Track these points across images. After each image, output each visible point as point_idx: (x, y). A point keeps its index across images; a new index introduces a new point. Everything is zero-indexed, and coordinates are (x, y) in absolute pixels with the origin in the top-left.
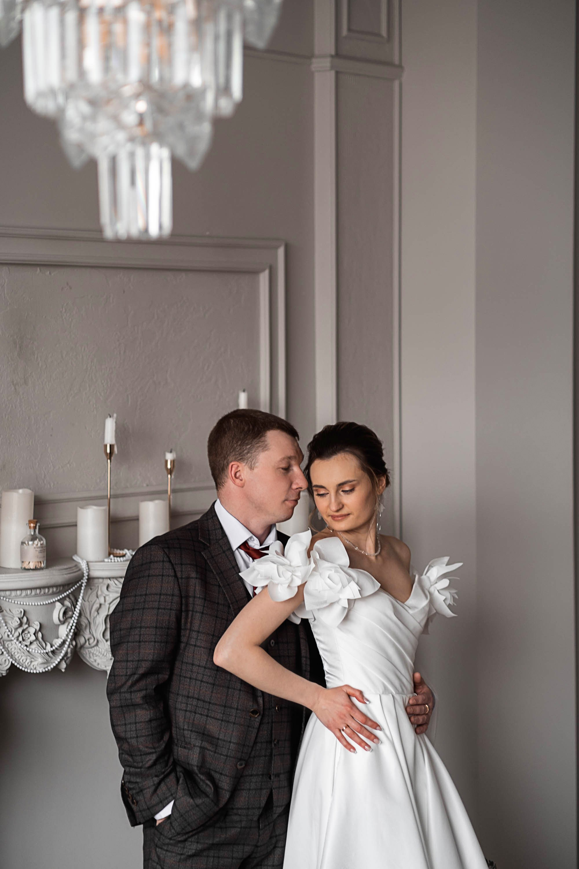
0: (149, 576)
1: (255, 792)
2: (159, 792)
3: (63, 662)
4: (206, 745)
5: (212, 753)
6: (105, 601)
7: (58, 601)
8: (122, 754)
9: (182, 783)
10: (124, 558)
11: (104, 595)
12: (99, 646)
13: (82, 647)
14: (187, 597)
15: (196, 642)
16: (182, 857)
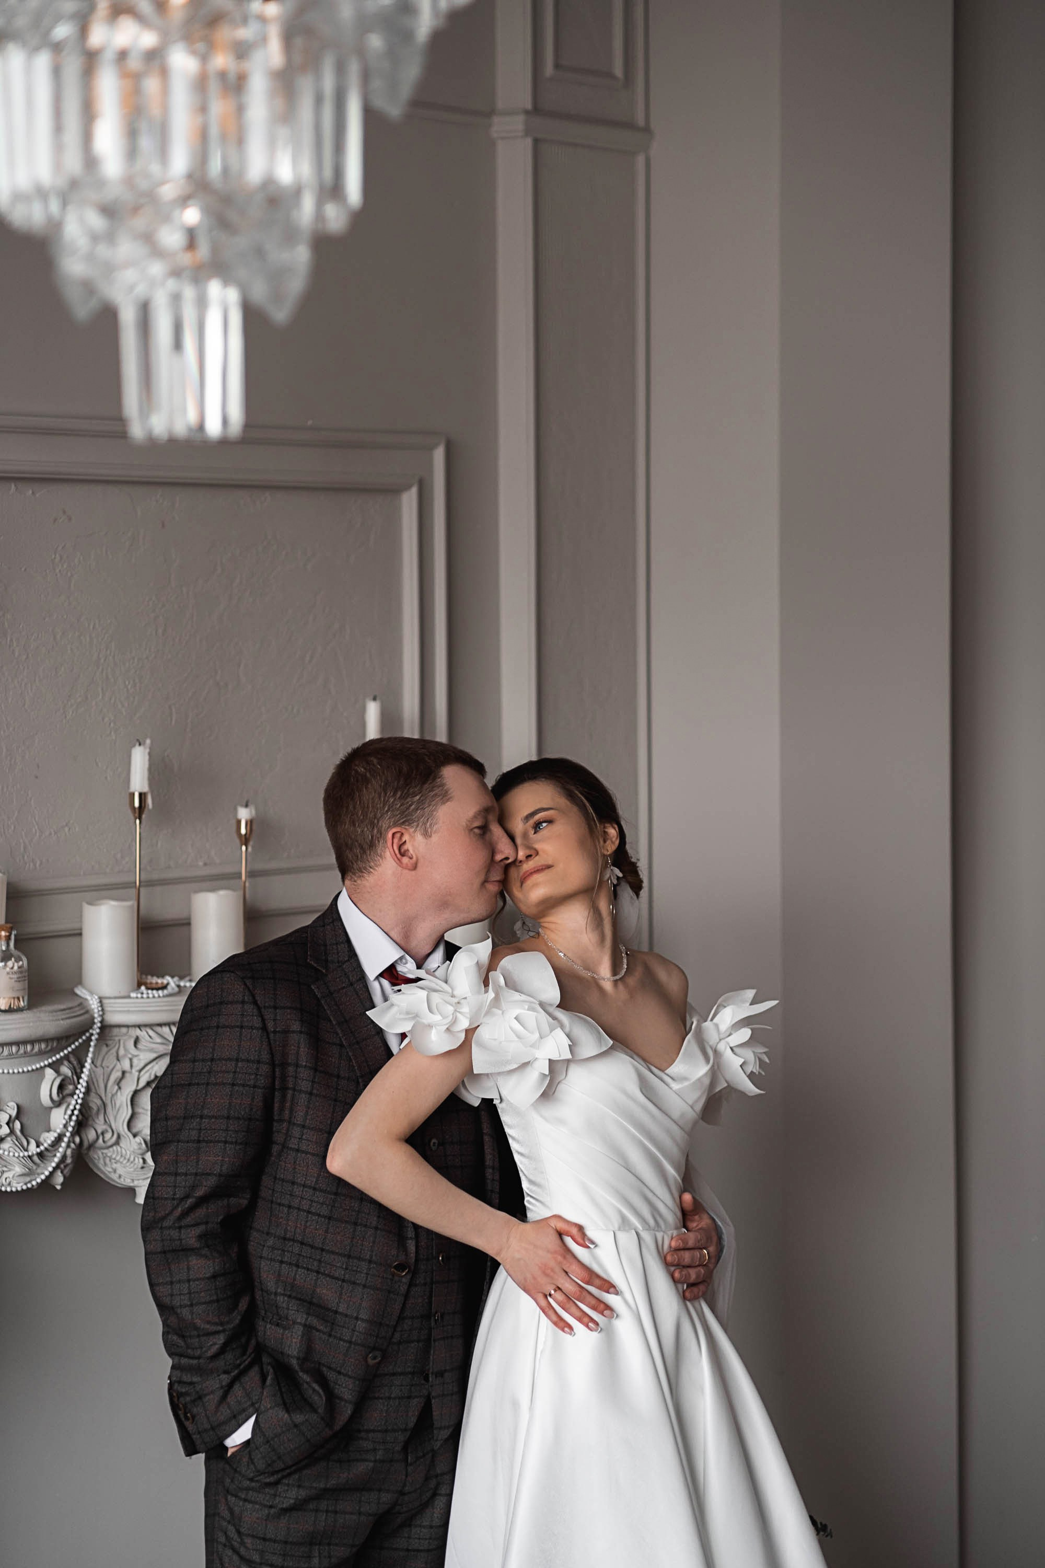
0: (218, 1027)
1: (399, 1404)
2: (231, 1399)
3: (59, 1173)
4: (314, 1322)
5: (325, 1337)
6: (131, 1066)
7: (50, 1065)
8: (168, 1333)
9: (271, 1385)
10: (165, 992)
11: (130, 1056)
12: (121, 1144)
13: (91, 1146)
14: (284, 1065)
15: (298, 1144)
16: (272, 1511)
